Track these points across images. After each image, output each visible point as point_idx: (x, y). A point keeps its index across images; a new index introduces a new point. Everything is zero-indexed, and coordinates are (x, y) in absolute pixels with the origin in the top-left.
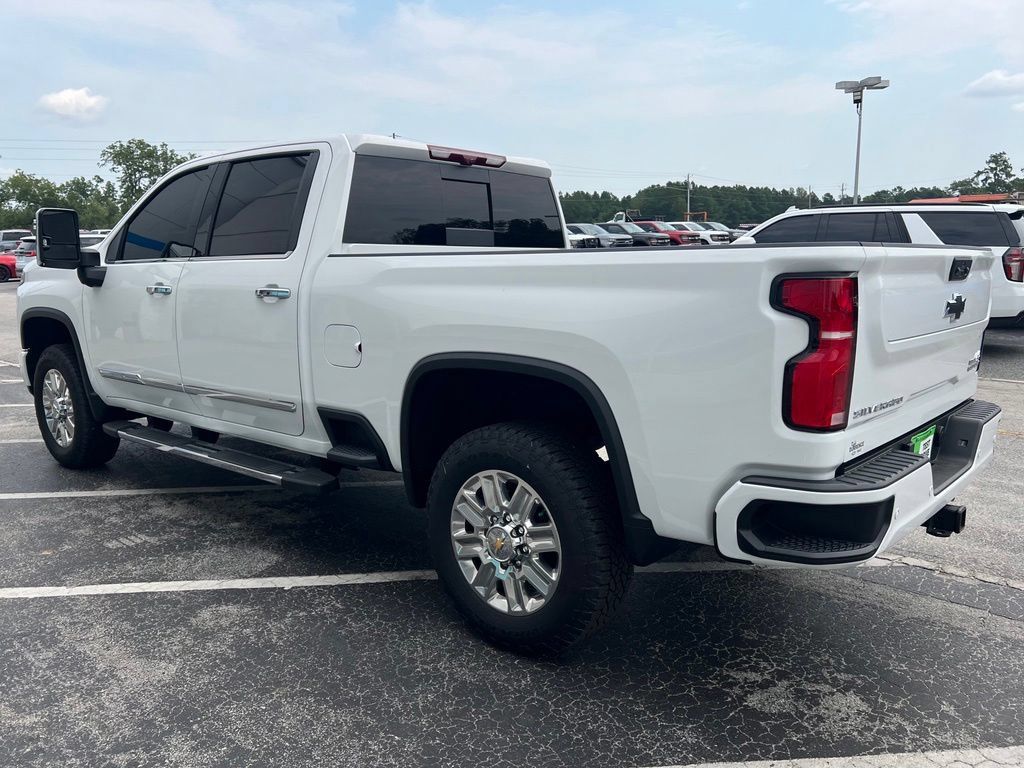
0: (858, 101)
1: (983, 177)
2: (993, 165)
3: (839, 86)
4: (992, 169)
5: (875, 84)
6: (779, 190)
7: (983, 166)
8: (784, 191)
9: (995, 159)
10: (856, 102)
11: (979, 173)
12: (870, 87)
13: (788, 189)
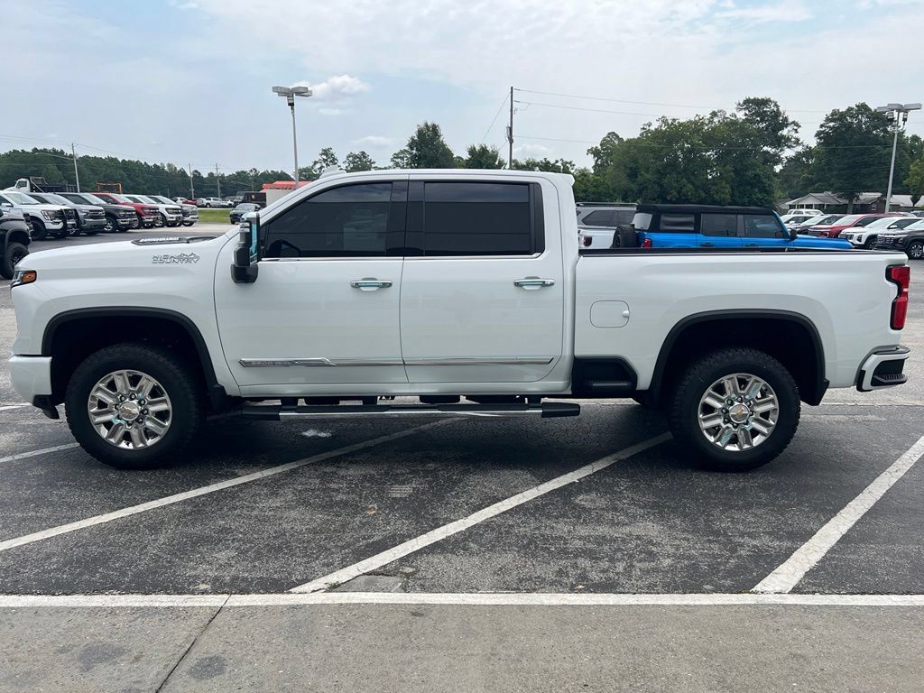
0: (292, 105)
1: (318, 166)
2: (325, 157)
3: (275, 89)
4: (325, 160)
5: (302, 92)
6: (151, 164)
7: (318, 158)
8: (155, 165)
9: (325, 152)
10: (289, 104)
11: (315, 163)
12: (299, 94)
13: (159, 164)
